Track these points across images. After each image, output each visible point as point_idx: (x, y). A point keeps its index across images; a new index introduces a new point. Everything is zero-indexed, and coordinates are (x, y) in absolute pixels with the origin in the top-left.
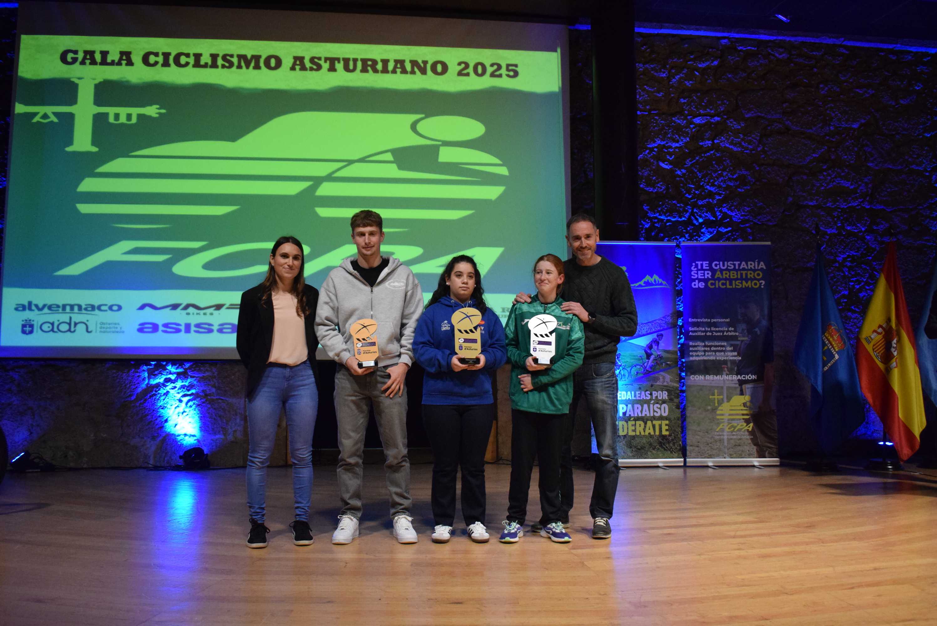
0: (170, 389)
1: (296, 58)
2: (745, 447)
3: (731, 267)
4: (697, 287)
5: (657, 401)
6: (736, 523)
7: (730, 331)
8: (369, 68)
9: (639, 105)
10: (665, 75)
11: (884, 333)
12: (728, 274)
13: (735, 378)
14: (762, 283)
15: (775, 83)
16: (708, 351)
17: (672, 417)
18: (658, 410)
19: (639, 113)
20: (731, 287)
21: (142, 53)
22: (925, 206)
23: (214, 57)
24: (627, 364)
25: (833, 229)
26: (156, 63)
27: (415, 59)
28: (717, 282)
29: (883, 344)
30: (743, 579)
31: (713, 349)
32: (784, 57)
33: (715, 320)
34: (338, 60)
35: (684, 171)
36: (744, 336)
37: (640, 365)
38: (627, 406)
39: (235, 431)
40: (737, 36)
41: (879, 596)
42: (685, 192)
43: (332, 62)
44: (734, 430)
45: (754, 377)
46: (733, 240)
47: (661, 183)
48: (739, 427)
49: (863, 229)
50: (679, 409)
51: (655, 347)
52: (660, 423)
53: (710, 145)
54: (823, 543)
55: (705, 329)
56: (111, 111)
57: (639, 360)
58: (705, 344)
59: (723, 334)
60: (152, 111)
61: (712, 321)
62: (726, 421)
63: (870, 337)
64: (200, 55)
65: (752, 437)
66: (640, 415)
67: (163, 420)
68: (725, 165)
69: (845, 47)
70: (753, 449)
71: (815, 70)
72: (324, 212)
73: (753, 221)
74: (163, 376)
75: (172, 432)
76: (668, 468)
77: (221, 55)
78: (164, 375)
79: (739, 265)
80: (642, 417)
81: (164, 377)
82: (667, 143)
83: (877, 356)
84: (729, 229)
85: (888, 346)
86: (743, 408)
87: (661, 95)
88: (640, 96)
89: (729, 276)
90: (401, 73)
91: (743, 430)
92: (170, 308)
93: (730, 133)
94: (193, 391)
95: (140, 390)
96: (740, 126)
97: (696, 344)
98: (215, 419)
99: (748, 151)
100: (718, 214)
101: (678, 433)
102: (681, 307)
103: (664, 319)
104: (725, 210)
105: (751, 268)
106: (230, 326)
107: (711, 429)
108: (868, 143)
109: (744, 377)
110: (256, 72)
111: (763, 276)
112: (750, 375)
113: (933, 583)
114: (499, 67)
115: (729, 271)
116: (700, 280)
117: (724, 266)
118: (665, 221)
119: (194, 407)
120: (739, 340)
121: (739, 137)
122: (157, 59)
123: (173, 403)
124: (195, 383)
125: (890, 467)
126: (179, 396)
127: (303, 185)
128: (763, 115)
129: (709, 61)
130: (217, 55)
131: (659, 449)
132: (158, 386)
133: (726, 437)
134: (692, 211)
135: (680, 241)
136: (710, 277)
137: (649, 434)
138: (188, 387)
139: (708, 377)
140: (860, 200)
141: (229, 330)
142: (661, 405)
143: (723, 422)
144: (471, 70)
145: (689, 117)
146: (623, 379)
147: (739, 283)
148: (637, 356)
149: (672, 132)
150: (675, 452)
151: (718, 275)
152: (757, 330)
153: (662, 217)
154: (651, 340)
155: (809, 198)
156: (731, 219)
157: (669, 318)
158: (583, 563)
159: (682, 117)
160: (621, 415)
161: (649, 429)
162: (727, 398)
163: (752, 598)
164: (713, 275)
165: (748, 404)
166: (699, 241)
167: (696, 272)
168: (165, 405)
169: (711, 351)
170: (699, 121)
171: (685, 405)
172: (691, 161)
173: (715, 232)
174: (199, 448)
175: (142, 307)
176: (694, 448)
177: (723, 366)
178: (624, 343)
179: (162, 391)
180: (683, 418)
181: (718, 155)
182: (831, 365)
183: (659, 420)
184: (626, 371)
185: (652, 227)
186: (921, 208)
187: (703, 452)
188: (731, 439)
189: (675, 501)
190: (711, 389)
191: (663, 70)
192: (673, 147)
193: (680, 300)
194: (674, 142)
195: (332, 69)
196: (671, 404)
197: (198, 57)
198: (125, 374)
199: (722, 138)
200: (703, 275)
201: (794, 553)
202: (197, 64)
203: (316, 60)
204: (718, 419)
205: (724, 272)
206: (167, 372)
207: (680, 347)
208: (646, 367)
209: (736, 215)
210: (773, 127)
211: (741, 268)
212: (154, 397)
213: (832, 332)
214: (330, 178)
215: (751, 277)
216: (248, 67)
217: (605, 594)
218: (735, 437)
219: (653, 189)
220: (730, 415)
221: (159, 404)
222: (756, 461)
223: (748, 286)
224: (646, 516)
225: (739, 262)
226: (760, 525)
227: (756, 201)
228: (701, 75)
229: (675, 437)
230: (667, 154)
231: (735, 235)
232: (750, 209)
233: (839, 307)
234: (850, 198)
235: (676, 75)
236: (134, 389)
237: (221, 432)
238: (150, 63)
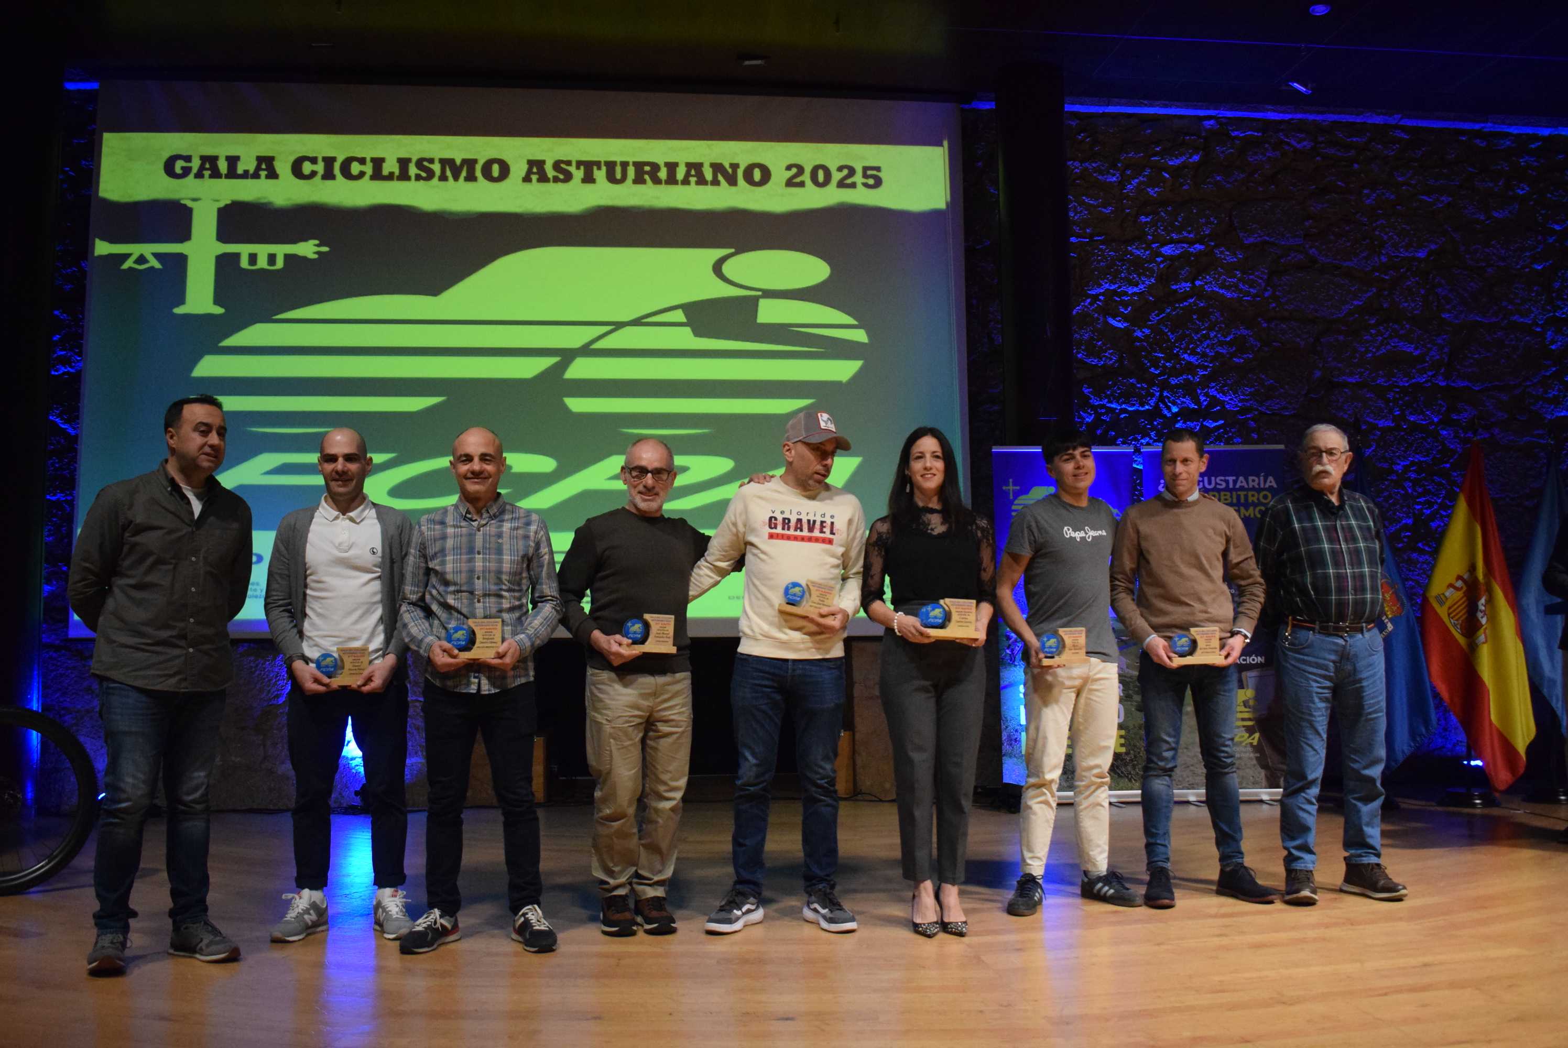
1: (531, 163)
2: (1247, 770)
3: (1221, 485)
8: (647, 177)
9: (1074, 227)
10: (1115, 179)
11: (1465, 588)
15: (1291, 188)
17: (1131, 724)
19: (1073, 239)
21: (292, 159)
22: (1535, 381)
23: (404, 163)
25: (1387, 420)
26: (313, 174)
27: (719, 161)
29: (1463, 606)
30: (1220, 981)
32: (1305, 146)
34: (598, 164)
35: (1147, 331)
40: (1229, 114)
41: (1424, 1006)
42: (1148, 364)
43: (588, 167)
45: (1259, 660)
46: (1227, 443)
47: (1111, 351)
49: (1436, 420)
53: (1188, 289)
54: (1352, 924)
56: (244, 250)
60: (308, 249)
63: (1443, 594)
64: (382, 160)
65: (1258, 755)
68: (1213, 320)
69: (1403, 129)
70: (1259, 773)
71: (1356, 166)
72: (577, 405)
73: (1256, 410)
76: (1124, 806)
77: (414, 160)
79: (1235, 482)
82: (1120, 287)
83: (1455, 626)
84: (1221, 422)
85: (1472, 608)
86: (1243, 709)
87: (1109, 211)
88: (1075, 215)
90: (698, 183)
91: (1244, 744)
93: (1219, 269)
96: (1236, 258)
99: (1249, 298)
100: (1202, 398)
104: (1212, 392)
105: (1253, 486)
108: (1443, 281)
109: (1244, 660)
110: (470, 185)
112: (1253, 657)
113: (1510, 986)
114: (852, 172)
117: (1210, 483)
118: (1117, 411)
121: (1234, 276)
122: (315, 168)
125: (1478, 801)
127: (546, 363)
128: (1272, 240)
129: (1185, 154)
130: (409, 160)
134: (1161, 395)
135: (1142, 444)
140: (1430, 374)
144: (806, 177)
145: (1153, 246)
149: (1128, 269)
153: (1112, 406)
155: (1347, 371)
156: (1223, 406)
158: (978, 958)
159: (1144, 246)
163: (1230, 1010)
165: (1251, 703)
170: (1169, 251)
172: (1158, 315)
181: (1202, 305)
185: (1098, 421)
186: (1528, 384)
187: (1180, 779)
191: (1111, 171)
192: (1130, 292)
194: (1130, 286)
195: (589, 179)
196: (1129, 703)
197: (378, 163)
198: (267, 663)
199: (1208, 277)
201: (1303, 941)
202: (377, 175)
203: (563, 166)
209: (1230, 399)
210: (1289, 258)
211: (1237, 486)
214: (587, 351)
215: (1253, 501)
216: (456, 178)
217: (1009, 1005)
219: (1099, 361)
222: (1264, 794)
223: (1250, 515)
225: (1234, 478)
227: (1263, 377)
228: (1172, 177)
229: (1135, 757)
230: (1121, 305)
231: (1231, 432)
232: (1253, 389)
233: (1400, 545)
234: (1414, 371)
235: (1133, 179)
236: (282, 686)
237: (420, 753)
238: (303, 175)
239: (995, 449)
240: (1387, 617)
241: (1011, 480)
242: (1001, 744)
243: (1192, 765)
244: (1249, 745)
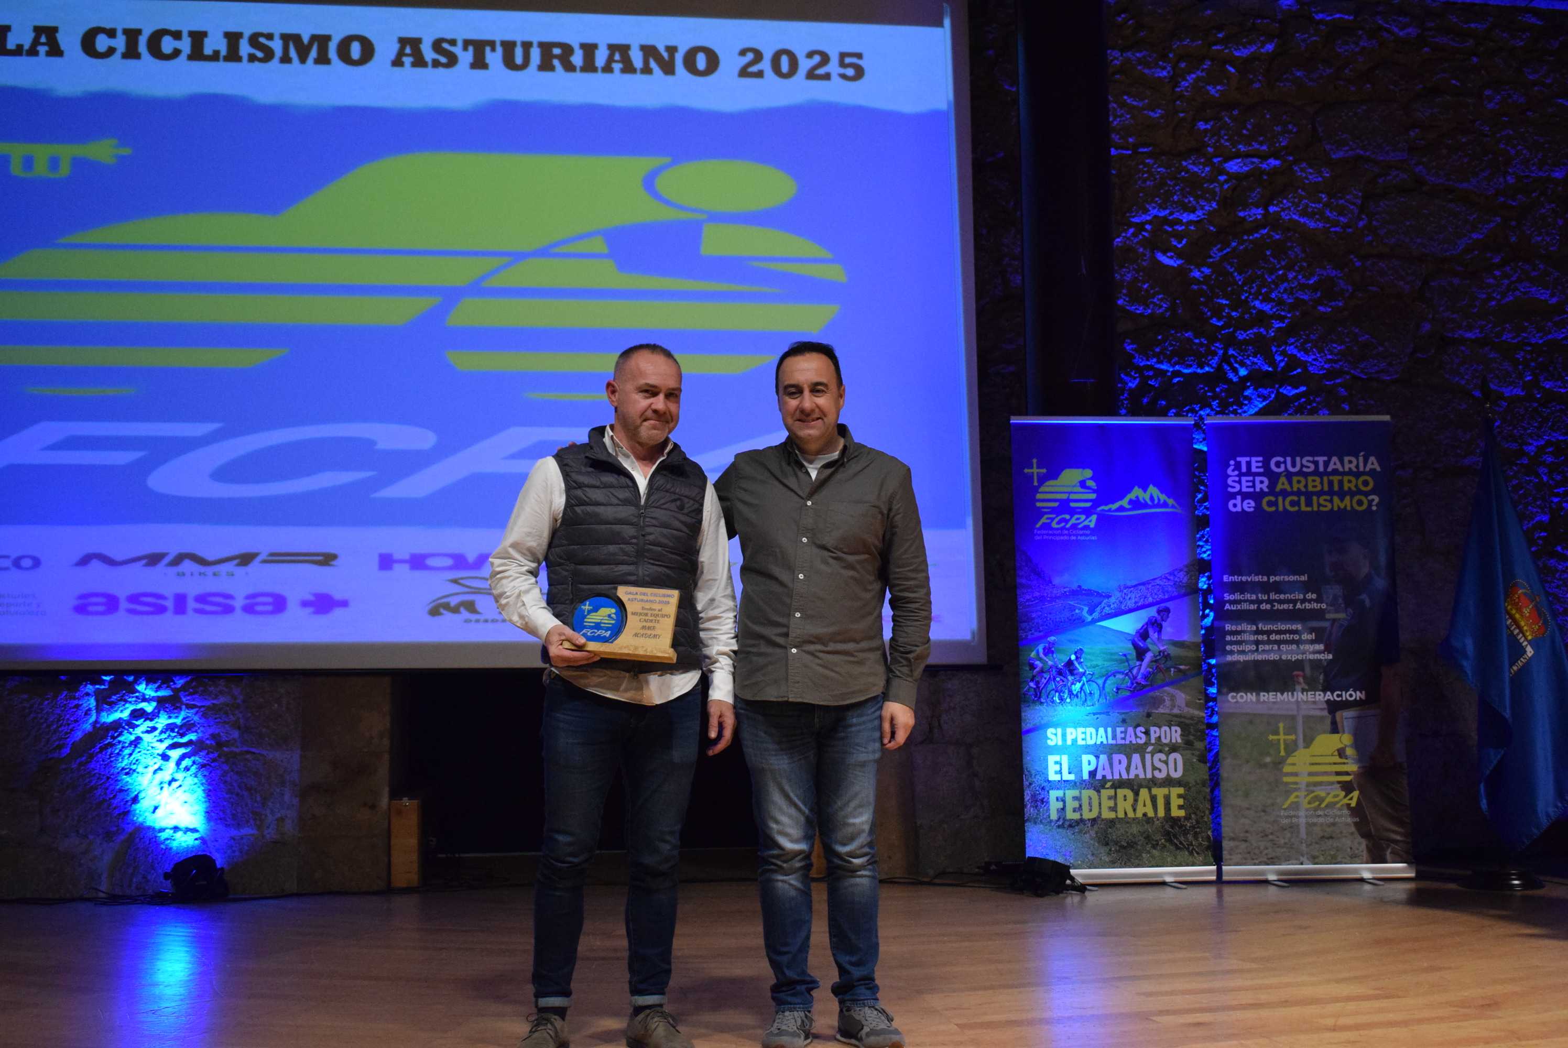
0: (143, 732)
1: (403, 41)
2: (1344, 840)
3: (1308, 467)
4: (1239, 509)
5: (1160, 747)
6: (1336, 1000)
7: (1310, 601)
8: (556, 62)
9: (1113, 136)
10: (1165, 73)
12: (1303, 482)
13: (1321, 697)
14: (1373, 500)
15: (1392, 87)
16: (1263, 642)
17: (1191, 779)
18: (1162, 766)
19: (1113, 151)
20: (1309, 509)
21: (81, 30)
23: (233, 38)
24: (1097, 670)
25: (1515, 387)
26: (111, 51)
27: (651, 43)
28: (1280, 499)
31: (1273, 637)
32: (1409, 33)
33: (1277, 578)
34: (492, 44)
35: (1207, 271)
36: (1337, 611)
37: (1122, 673)
38: (1097, 757)
39: (282, 819)
42: (1209, 313)
43: (479, 47)
44: (1320, 805)
45: (1358, 695)
46: (1312, 412)
47: (1160, 297)
48: (1329, 799)
50: (1206, 763)
51: (1154, 635)
52: (1167, 793)
53: (1259, 217)
54: (1519, 1039)
55: (1257, 597)
56: (16, 151)
57: (1121, 662)
58: (1257, 628)
59: (1294, 606)
60: (103, 151)
61: (1271, 580)
62: (1303, 786)
64: (204, 34)
65: (1357, 820)
66: (1125, 776)
67: (129, 798)
68: (1293, 257)
69: (1536, 13)
70: (1359, 843)
71: (1475, 59)
72: (462, 360)
73: (1348, 373)
74: (127, 705)
75: (148, 823)
76: (1184, 886)
77: (247, 35)
78: (130, 702)
79: (1326, 464)
80: (1129, 779)
81: (130, 708)
82: (1171, 214)
84: (1303, 389)
86: (1337, 759)
87: (1158, 115)
88: (1115, 119)
89: (1306, 486)
90: (623, 71)
91: (1338, 806)
92: (144, 562)
93: (1300, 191)
94: (193, 736)
95: (79, 734)
96: (1322, 177)
97: (1239, 628)
98: (237, 794)
99: (1338, 229)
100: (1278, 358)
101: (1204, 812)
102: (1205, 552)
103: (1172, 578)
104: (1291, 350)
105: (1350, 469)
106: (270, 600)
107: (1273, 805)
109: (1338, 696)
110: (322, 68)
111: (1374, 486)
112: (1351, 692)
114: (825, 59)
115: (1306, 475)
116: (1245, 496)
117: (1294, 465)
118: (1169, 374)
119: (193, 769)
120: (1329, 620)
121: (1319, 203)
122: (112, 43)
123: (150, 761)
124: (196, 718)
126: (161, 747)
127: (423, 304)
128: (1368, 153)
129: (1255, 43)
130: (239, 35)
131: (1165, 846)
132: (118, 726)
133: (1302, 821)
134: (1225, 353)
135: (1200, 416)
136: (1266, 490)
137: (1145, 815)
138: (180, 727)
139: (1264, 696)
141: (270, 608)
142: (1168, 754)
143: (1296, 790)
144: (765, 65)
145: (1215, 160)
146: (1089, 703)
147: (1325, 500)
148: (1116, 653)
149: (1182, 190)
150: (1198, 853)
151: (1282, 484)
152: (1364, 596)
153: (1164, 367)
154: (1146, 620)
155: (1465, 324)
156: (1305, 368)
157: (1182, 574)
159: (1202, 160)
160: (1086, 776)
161: (1145, 805)
162: (1304, 740)
164: (1272, 485)
165: (1349, 751)
166: (1240, 414)
167: (1237, 479)
168: (134, 767)
169: (1269, 642)
170: (1235, 168)
171: (1217, 754)
172: (1220, 250)
173: (1273, 396)
174: (205, 855)
175: (85, 561)
176: (1236, 843)
177: (1295, 673)
178: (1090, 627)
179: (127, 737)
180: (1215, 781)
181: (1278, 237)
182: (1519, 670)
183: (1164, 787)
184: (1094, 684)
185: (1144, 387)
187: (1257, 851)
188: (1315, 824)
189: (1207, 954)
190: (1271, 721)
191: (1161, 63)
192: (1184, 220)
193: (1203, 536)
194: (1185, 211)
195: (479, 63)
196: (1189, 752)
197: (198, 38)
198: (47, 702)
199: (1285, 201)
200: (1251, 484)
202: (197, 54)
203: (446, 46)
204: (1287, 784)
205: (1295, 479)
206: (137, 697)
207: (1204, 635)
208: (1135, 678)
210: (1388, 178)
211: (1329, 469)
212: (109, 750)
213: (1518, 603)
214: (476, 289)
215: (1350, 488)
216: (303, 60)
218: (1321, 820)
219: (1145, 309)
220: (1311, 774)
221: (123, 765)
222: (1366, 870)
223: (1346, 506)
224: (1147, 986)
225: (1326, 458)
226: (1385, 1003)
227: (1357, 331)
228: (1239, 72)
229: (1198, 822)
230: (1173, 237)
231: (1315, 401)
232: (1343, 347)
233: (1533, 549)
234: (1549, 324)
235: (1189, 73)
236: (67, 733)
237: (251, 821)
238: (97, 51)
239: (1015, 420)
240: (1526, 639)
241: (1035, 461)
242: (1023, 806)
243: (1272, 834)
244: (1345, 807)
